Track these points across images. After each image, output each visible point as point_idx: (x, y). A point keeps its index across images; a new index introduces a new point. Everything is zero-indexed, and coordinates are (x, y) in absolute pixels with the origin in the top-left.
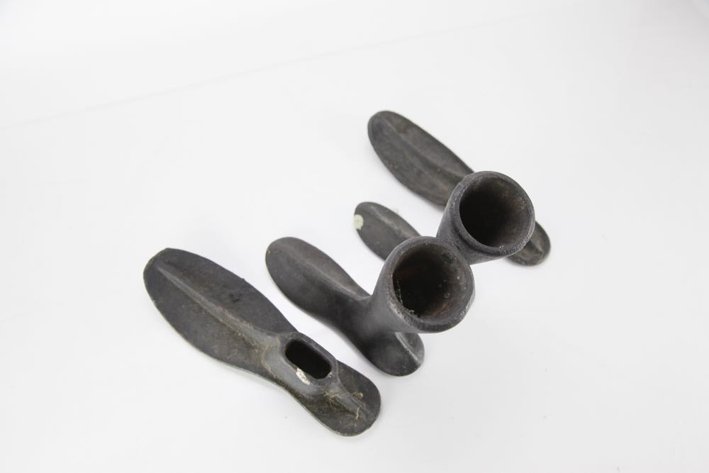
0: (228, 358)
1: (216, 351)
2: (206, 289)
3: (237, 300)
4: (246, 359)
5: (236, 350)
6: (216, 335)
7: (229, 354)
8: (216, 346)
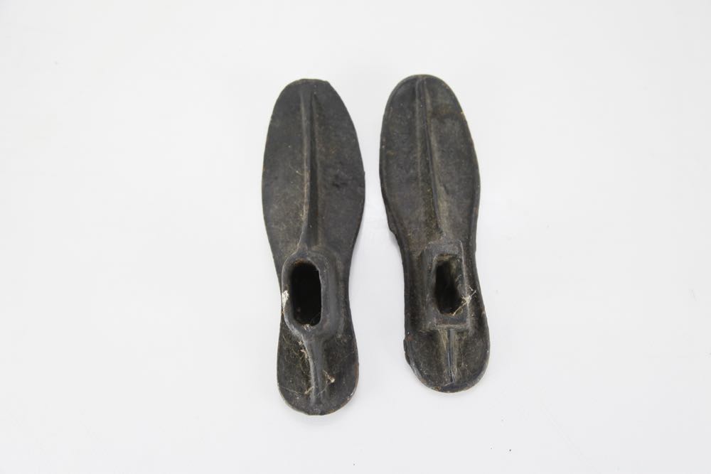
0: (273, 226)
1: (271, 211)
2: (324, 150)
3: (337, 186)
4: (282, 242)
5: (285, 227)
6: (287, 198)
7: (276, 224)
8: (276, 207)
